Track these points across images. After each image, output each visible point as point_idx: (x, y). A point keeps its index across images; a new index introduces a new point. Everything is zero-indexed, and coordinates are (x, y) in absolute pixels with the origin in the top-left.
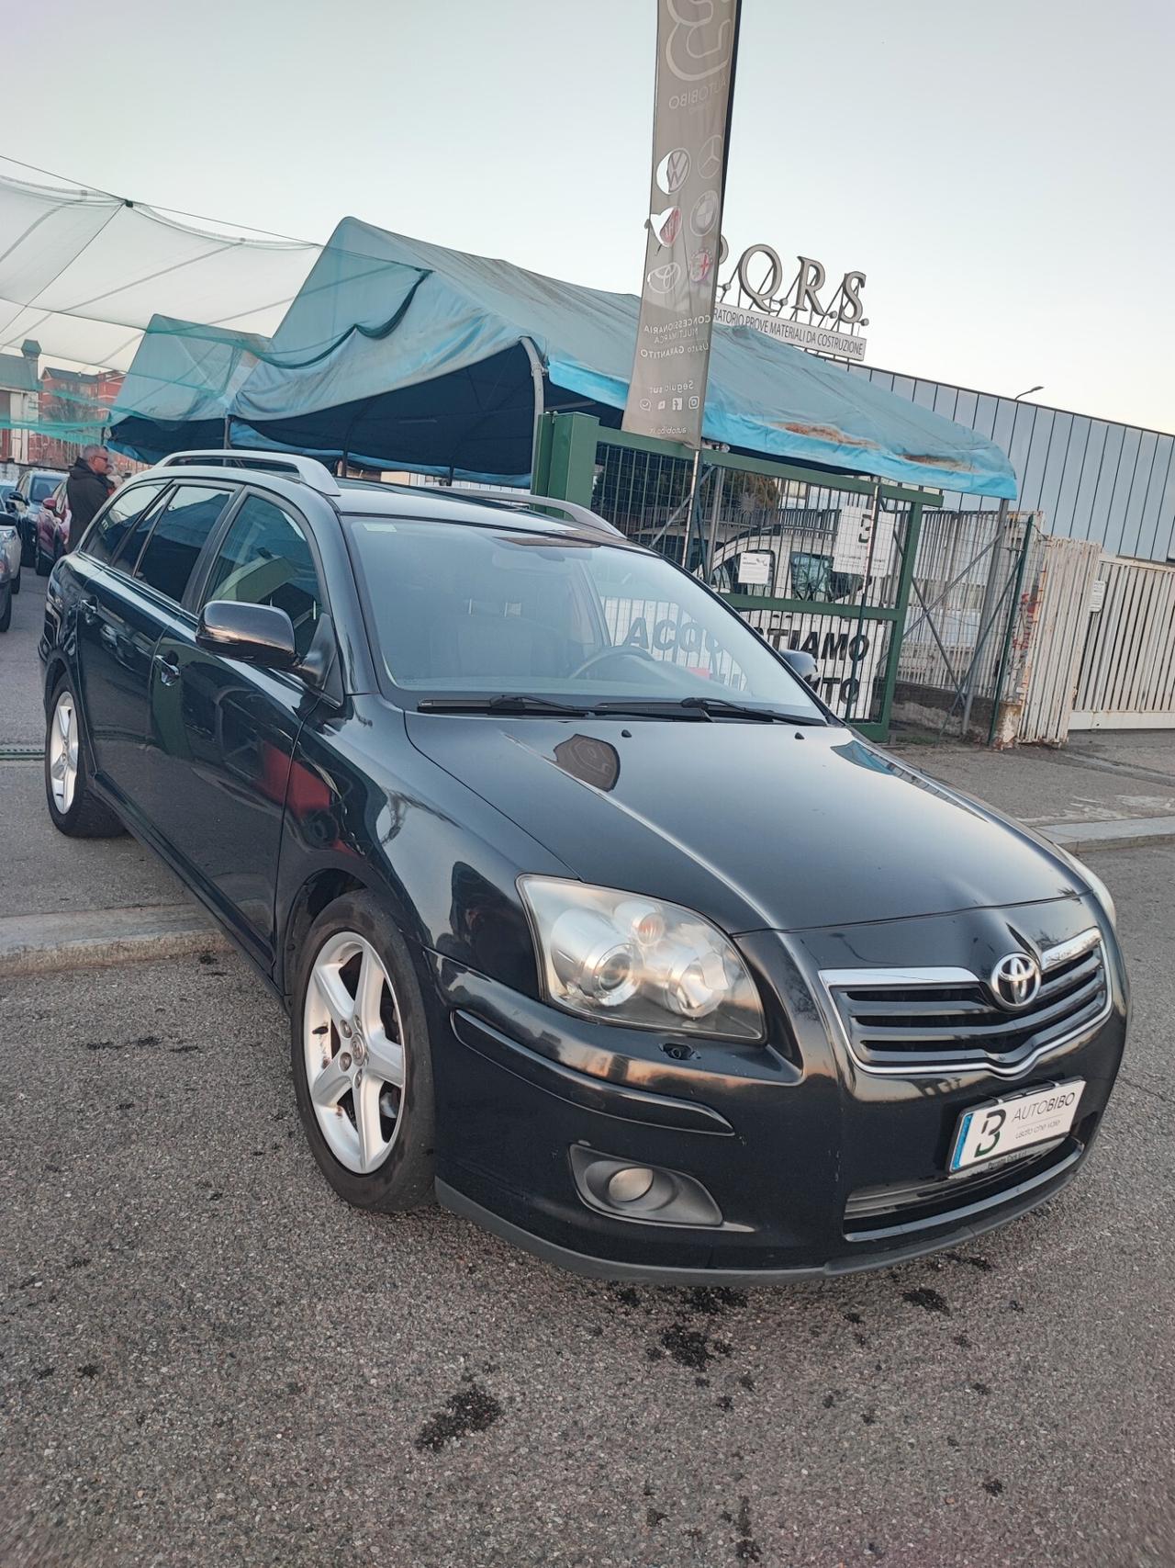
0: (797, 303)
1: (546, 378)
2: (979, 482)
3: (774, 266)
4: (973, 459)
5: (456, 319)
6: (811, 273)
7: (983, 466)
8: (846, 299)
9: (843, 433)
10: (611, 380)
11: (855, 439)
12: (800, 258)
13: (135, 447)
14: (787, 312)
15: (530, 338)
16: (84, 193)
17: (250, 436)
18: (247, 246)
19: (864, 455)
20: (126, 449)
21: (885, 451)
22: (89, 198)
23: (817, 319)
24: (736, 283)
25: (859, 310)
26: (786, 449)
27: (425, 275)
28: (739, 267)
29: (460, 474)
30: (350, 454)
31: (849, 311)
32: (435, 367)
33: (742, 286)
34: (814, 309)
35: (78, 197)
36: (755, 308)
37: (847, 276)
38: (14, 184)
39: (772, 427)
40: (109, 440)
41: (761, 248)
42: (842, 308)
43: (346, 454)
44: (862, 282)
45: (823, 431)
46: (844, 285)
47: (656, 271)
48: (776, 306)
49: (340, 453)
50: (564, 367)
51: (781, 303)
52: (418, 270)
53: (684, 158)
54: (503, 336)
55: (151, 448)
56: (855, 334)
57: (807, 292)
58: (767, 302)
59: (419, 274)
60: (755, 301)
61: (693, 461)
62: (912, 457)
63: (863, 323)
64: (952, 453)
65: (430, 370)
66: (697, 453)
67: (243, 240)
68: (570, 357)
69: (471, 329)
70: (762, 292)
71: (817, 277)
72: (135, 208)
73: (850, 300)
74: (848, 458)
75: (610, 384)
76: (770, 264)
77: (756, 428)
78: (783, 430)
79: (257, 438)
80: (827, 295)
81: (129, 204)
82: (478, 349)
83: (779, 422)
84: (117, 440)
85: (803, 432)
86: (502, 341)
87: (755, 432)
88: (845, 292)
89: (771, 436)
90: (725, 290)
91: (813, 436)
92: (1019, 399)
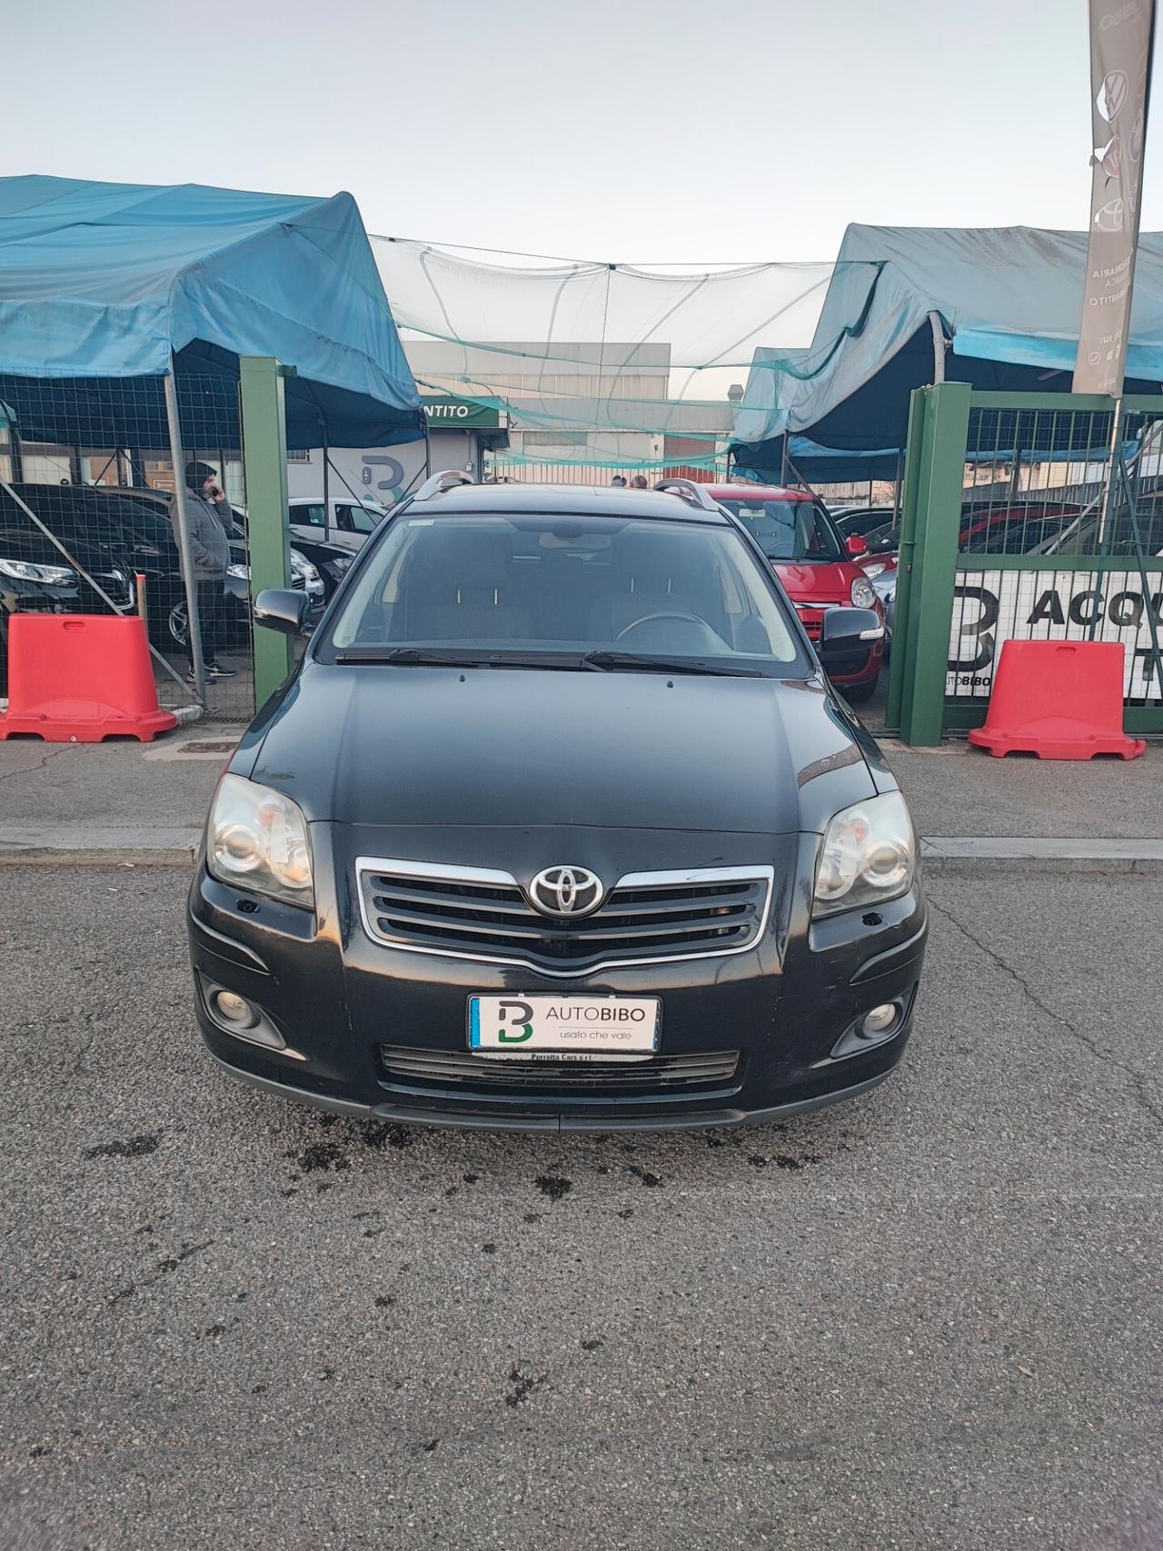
1: (949, 351)
13: (755, 469)
16: (576, 267)
18: (713, 280)
20: (749, 473)
22: (579, 270)
27: (881, 266)
35: (571, 271)
38: (523, 272)
40: (734, 466)
47: (1105, 208)
50: (975, 334)
52: (872, 263)
53: (1120, 80)
55: (769, 469)
61: (1113, 412)
66: (1118, 402)
67: (707, 275)
68: (983, 322)
72: (617, 269)
75: (1032, 342)
81: (612, 267)
84: (740, 465)
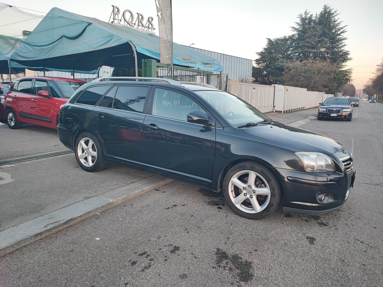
0: (138, 24)
2: (216, 68)
3: (132, 15)
4: (215, 63)
5: (103, 36)
6: (140, 17)
7: (216, 65)
8: (149, 23)
9: (192, 60)
10: (149, 50)
11: (194, 61)
12: (137, 13)
14: (136, 26)
15: (130, 41)
17: (15, 64)
19: (197, 64)
21: (200, 63)
23: (143, 28)
24: (123, 19)
25: (153, 27)
26: (183, 64)
27: (90, 24)
28: (123, 15)
29: (76, 71)
30: (45, 68)
31: (150, 26)
32: (97, 47)
33: (125, 20)
34: (142, 26)
36: (128, 25)
37: (149, 18)
39: (180, 59)
41: (128, 10)
42: (149, 25)
43: (44, 68)
44: (152, 19)
45: (188, 59)
46: (148, 20)
48: (133, 25)
49: (43, 67)
51: (135, 24)
54: (122, 40)
56: (153, 32)
57: (140, 21)
58: (131, 24)
59: (87, 24)
60: (128, 23)
62: (204, 64)
63: (154, 29)
64: (210, 62)
65: (95, 48)
69: (110, 38)
70: (130, 21)
71: (142, 18)
73: (150, 23)
74: (194, 65)
76: (131, 15)
77: (177, 59)
78: (182, 60)
79: (17, 65)
80: (145, 22)
82: (113, 43)
83: (181, 58)
85: (185, 60)
86: (121, 42)
87: (177, 60)
88: (149, 21)
89: (180, 61)
90: (120, 21)
91: (187, 61)
92: (190, 46)
